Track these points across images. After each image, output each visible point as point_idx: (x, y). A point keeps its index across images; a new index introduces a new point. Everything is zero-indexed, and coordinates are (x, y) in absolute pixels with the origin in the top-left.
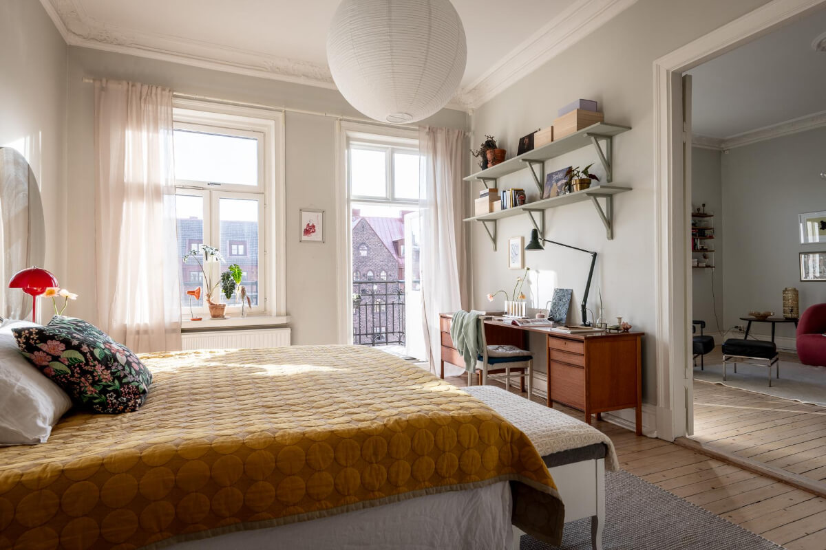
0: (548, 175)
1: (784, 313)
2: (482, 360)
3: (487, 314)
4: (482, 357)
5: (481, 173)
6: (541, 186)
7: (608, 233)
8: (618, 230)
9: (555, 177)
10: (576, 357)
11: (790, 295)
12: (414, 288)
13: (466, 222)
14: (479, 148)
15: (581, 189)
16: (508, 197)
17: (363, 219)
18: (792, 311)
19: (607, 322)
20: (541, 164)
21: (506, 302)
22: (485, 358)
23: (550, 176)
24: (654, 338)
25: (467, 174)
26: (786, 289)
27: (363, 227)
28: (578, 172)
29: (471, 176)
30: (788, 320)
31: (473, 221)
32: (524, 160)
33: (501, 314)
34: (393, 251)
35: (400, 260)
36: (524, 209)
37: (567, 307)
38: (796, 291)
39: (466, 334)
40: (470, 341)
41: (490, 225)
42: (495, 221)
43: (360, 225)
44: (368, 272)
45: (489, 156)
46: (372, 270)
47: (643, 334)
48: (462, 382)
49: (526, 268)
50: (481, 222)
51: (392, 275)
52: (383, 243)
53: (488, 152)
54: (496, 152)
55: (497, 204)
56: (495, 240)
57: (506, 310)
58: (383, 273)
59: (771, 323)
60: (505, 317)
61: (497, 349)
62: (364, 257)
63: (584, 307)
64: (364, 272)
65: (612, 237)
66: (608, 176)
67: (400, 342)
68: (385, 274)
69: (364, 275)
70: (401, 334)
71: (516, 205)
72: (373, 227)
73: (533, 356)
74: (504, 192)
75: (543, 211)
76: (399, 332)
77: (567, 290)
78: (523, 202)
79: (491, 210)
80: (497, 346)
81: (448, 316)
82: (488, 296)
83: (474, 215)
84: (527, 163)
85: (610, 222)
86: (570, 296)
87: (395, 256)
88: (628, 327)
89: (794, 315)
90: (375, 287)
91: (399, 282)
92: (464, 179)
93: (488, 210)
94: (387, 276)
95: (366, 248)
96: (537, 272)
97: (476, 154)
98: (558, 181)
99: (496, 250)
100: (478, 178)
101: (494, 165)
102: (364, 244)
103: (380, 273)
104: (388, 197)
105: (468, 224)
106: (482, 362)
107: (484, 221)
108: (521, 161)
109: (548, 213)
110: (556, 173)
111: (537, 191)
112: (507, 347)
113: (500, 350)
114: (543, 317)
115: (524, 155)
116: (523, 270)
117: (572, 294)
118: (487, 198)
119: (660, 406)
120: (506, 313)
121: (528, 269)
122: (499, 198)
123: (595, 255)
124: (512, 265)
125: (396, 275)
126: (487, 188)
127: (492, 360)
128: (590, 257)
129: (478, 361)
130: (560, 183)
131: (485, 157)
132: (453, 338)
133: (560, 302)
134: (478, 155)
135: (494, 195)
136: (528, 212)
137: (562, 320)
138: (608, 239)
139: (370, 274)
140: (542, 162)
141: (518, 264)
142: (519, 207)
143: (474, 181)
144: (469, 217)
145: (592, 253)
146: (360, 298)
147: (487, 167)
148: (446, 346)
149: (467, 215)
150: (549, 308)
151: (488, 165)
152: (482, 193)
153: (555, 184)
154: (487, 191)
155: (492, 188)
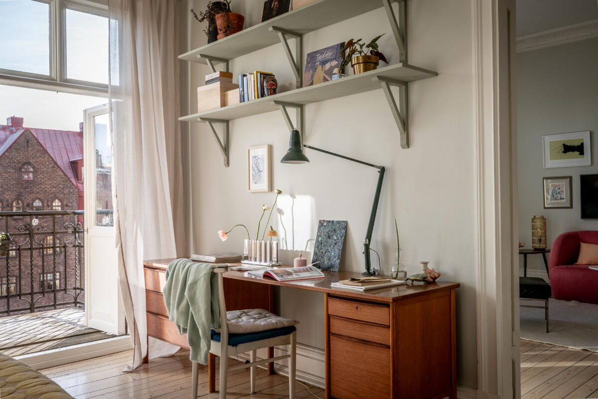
0: (309, 55)
1: (533, 243)
2: (219, 341)
3: (219, 261)
4: (219, 334)
5: (205, 47)
6: (299, 70)
7: (402, 139)
8: (417, 133)
9: (320, 58)
10: (375, 330)
11: (538, 224)
12: (99, 222)
13: (182, 122)
14: (204, 9)
15: (365, 70)
16: (251, 84)
17: (27, 130)
18: (540, 241)
19: (405, 269)
20: (299, 38)
21: (246, 241)
22: (224, 337)
23: (312, 56)
24: (473, 291)
25: (184, 50)
26: (535, 216)
27: (28, 142)
28: (361, 46)
29: (190, 53)
30: (537, 251)
31: (194, 121)
32: (275, 28)
33: (238, 260)
34: (70, 174)
35: (79, 185)
36: (277, 102)
37: (341, 248)
38: (543, 219)
39: (192, 299)
40: (199, 311)
41: (219, 128)
42: (226, 122)
43: (23, 138)
44: (34, 201)
45: (220, 22)
46: (40, 199)
47: (458, 285)
48: (179, 365)
49: (276, 191)
50: (207, 123)
51: (70, 204)
52: (56, 163)
53: (217, 16)
54: (231, 17)
55: (233, 96)
56: (226, 149)
57: (246, 253)
58: (57, 203)
59: (523, 255)
60: (245, 265)
61: (239, 317)
62: (28, 181)
63: (367, 247)
64: (29, 201)
65: (407, 143)
66: (401, 55)
67: (76, 303)
68: (60, 204)
69: (28, 205)
70: (78, 291)
71: (263, 95)
72: (42, 142)
73: (297, 326)
74: (244, 76)
75: (300, 106)
76: (75, 289)
77: (339, 222)
78: (273, 91)
79: (224, 103)
80: (238, 312)
81: (155, 265)
82: (220, 233)
83: (195, 110)
84: (280, 34)
85: (405, 123)
86: (343, 231)
87: (73, 180)
88: (436, 275)
89: (542, 246)
90: (35, 222)
91: (75, 213)
92: (180, 57)
93: (219, 103)
94: (62, 206)
95: (32, 170)
96: (293, 196)
97: (200, 18)
98: (324, 63)
99: (228, 164)
100: (202, 56)
101: (227, 35)
102: (29, 163)
103: (52, 202)
104: (54, 76)
105: (184, 124)
106: (219, 344)
107: (211, 120)
108: (271, 29)
109: (309, 110)
110: (321, 52)
111: (293, 77)
112: (253, 312)
113: (244, 318)
114: (304, 263)
115: (276, 20)
116: (271, 194)
117: (346, 228)
118: (217, 85)
119: (483, 390)
120: (246, 258)
121: (280, 192)
122: (237, 86)
123: (383, 170)
124: (254, 187)
125: (75, 204)
126: (215, 71)
127: (236, 339)
128: (376, 173)
129: (213, 343)
130: (328, 66)
131: (212, 21)
132: (169, 304)
133: (330, 241)
134: (203, 19)
135: (227, 81)
136: (281, 107)
137: (332, 266)
138: (403, 147)
139: (37, 203)
140: (299, 35)
141: (264, 185)
142: (267, 98)
143: (195, 61)
144: (187, 114)
145: (378, 167)
146: (8, 239)
147: (216, 39)
148: (155, 314)
149: (184, 112)
150: (311, 250)
151: (218, 37)
152: (208, 78)
153: (319, 68)
154: (217, 75)
155: (223, 71)
